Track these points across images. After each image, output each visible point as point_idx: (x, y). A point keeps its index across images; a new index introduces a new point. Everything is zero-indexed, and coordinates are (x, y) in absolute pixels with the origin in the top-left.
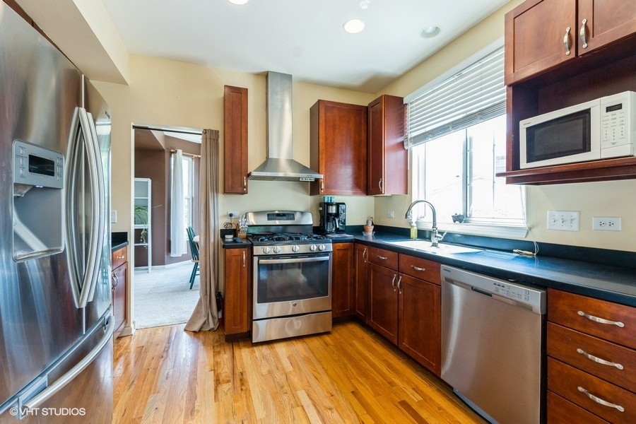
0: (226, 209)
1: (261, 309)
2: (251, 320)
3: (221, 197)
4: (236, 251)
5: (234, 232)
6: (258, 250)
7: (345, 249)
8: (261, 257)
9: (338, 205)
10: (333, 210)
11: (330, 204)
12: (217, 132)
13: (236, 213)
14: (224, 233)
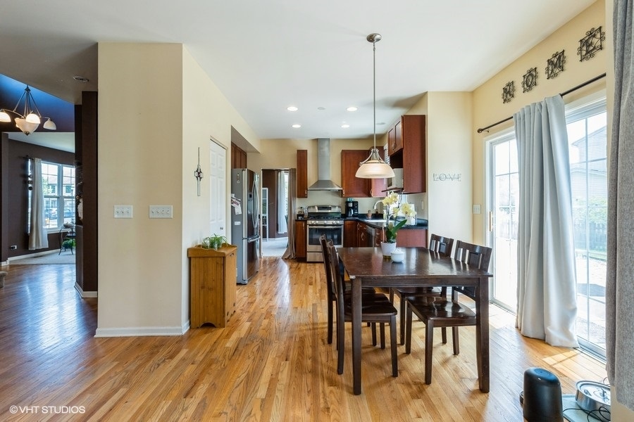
0: (300, 205)
1: (310, 248)
2: (306, 252)
3: (297, 199)
4: (300, 222)
5: (302, 216)
6: (309, 222)
7: (352, 224)
8: (310, 225)
9: (353, 202)
10: (351, 205)
11: (350, 202)
12: (295, 169)
13: (304, 207)
14: (298, 215)
